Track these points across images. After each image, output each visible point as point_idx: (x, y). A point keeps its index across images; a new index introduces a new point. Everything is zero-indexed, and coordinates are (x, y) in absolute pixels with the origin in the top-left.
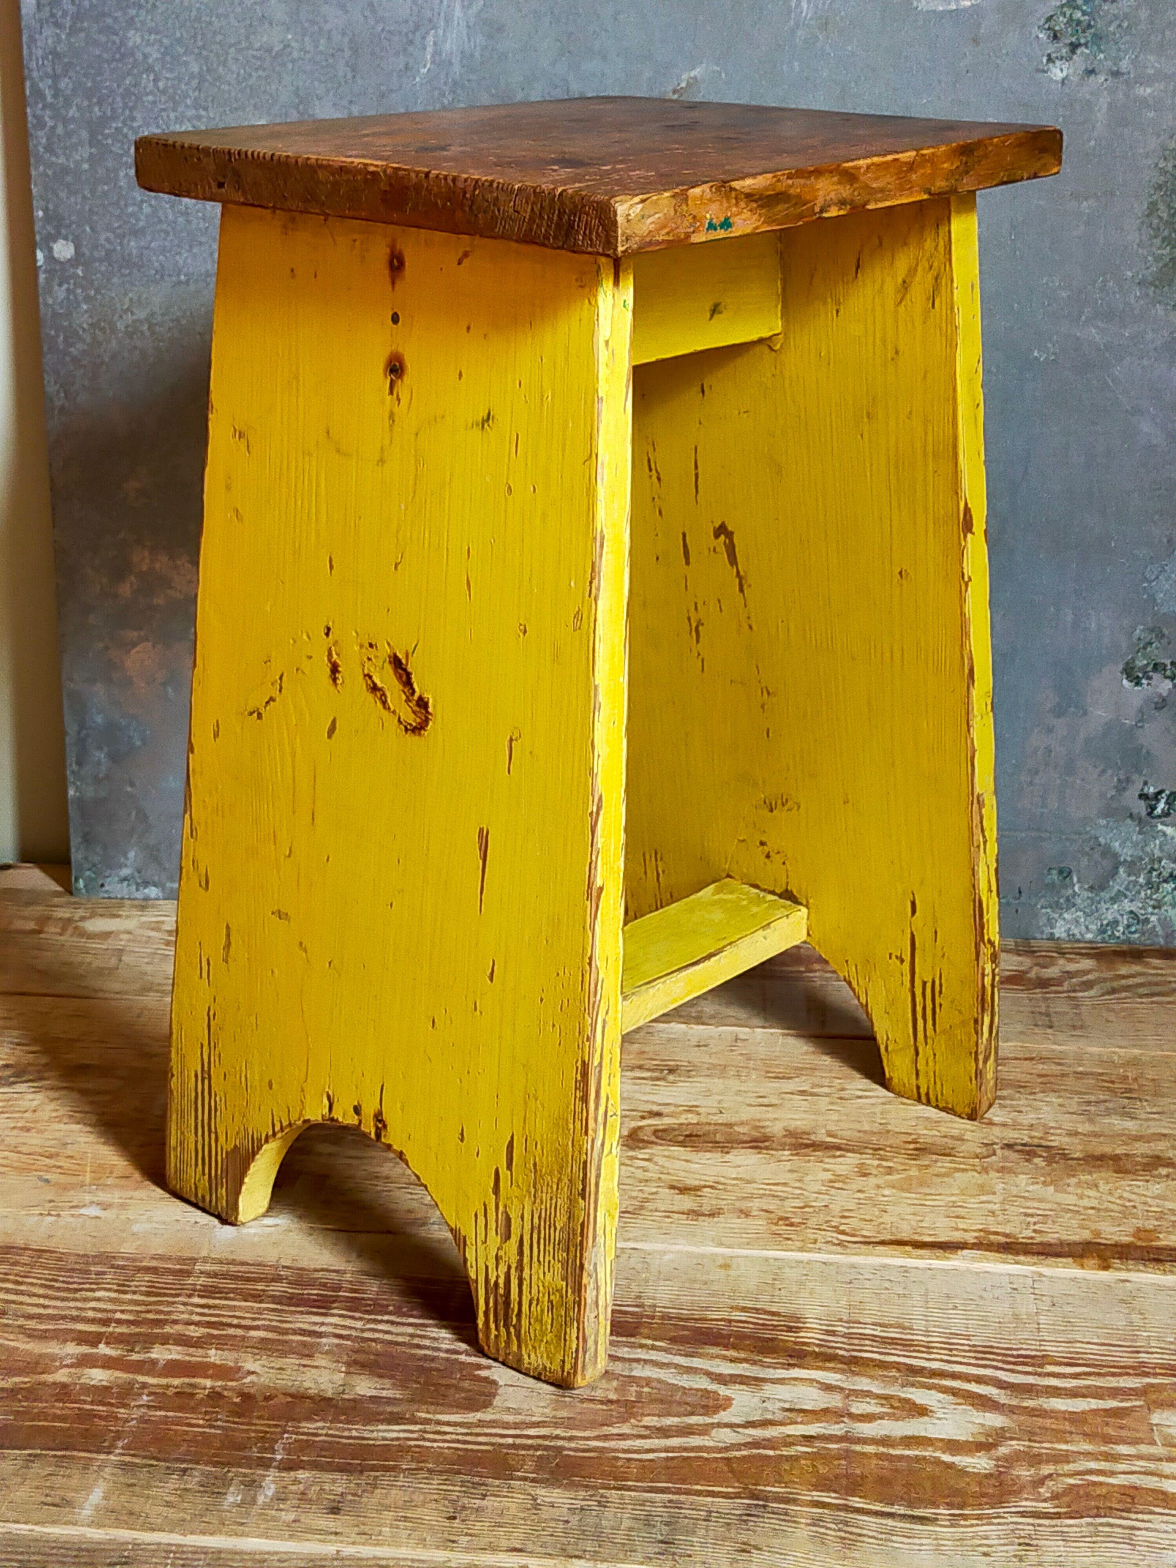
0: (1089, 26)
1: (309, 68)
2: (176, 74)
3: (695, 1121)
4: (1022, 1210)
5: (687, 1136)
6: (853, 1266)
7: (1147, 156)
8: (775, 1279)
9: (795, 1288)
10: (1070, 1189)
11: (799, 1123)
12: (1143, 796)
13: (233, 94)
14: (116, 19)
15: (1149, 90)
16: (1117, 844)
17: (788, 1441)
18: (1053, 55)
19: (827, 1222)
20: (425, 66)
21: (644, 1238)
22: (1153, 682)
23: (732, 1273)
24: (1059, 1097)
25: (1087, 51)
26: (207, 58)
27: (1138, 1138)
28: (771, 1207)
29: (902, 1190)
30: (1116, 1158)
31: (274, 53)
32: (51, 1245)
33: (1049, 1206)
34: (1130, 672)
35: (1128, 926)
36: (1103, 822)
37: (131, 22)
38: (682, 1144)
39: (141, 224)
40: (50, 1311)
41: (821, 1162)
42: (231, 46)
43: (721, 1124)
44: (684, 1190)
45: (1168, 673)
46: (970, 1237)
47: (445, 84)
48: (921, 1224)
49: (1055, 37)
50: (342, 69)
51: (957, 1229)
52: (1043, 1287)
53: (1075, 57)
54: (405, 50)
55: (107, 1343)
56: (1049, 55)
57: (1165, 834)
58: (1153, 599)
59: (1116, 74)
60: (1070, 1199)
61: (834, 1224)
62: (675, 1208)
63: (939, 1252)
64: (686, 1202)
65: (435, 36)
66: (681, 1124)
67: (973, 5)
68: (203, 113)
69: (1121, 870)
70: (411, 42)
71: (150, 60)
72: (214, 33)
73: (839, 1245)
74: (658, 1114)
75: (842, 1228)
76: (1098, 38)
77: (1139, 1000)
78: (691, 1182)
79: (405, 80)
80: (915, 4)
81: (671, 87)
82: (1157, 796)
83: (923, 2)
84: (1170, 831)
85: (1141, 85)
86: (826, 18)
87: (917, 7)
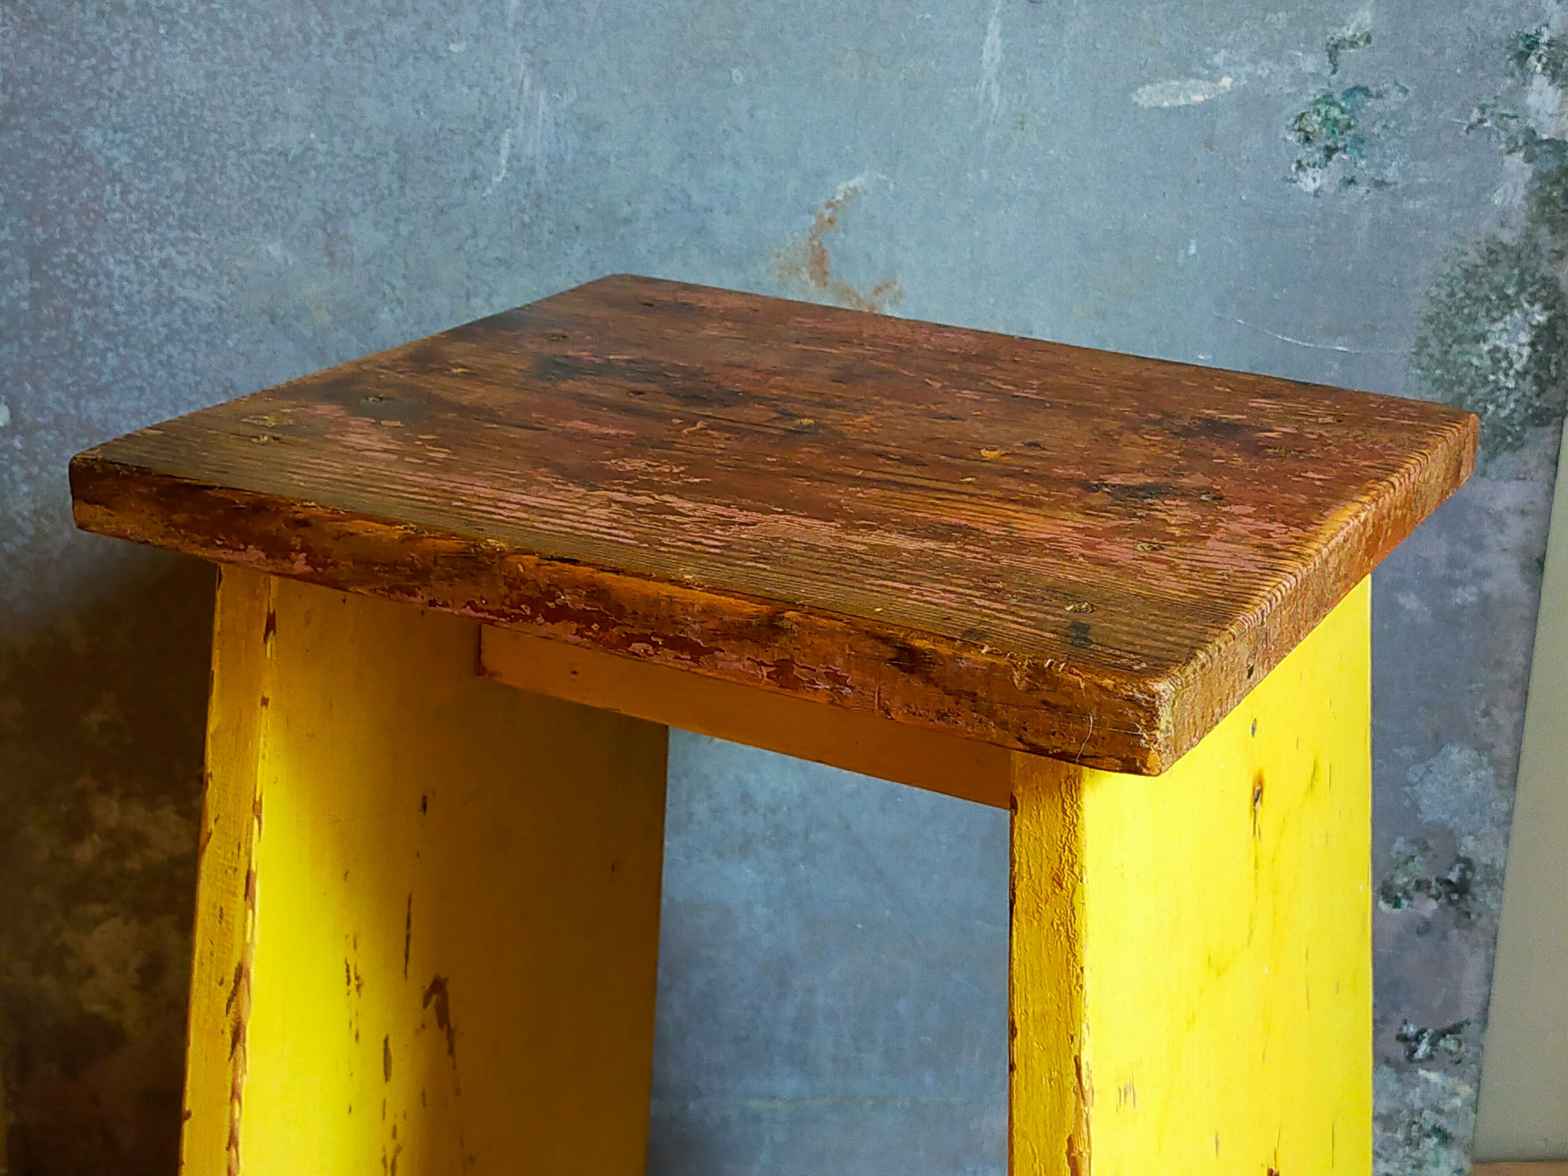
0: (1349, 127)
1: (340, 176)
2: (153, 184)
7: (1416, 282)
12: (1403, 1038)
13: (234, 210)
14: (67, 112)
15: (1419, 204)
18: (1304, 162)
20: (498, 174)
22: (1415, 903)
25: (1345, 157)
26: (197, 164)
34: (1386, 892)
37: (88, 117)
39: (105, 379)
42: (231, 147)
45: (1433, 891)
47: (526, 196)
49: (1307, 139)
50: (384, 176)
53: (1330, 163)
54: (472, 154)
56: (1299, 162)
57: (1427, 1081)
58: (1415, 806)
59: (1380, 184)
65: (513, 136)
67: (1206, 101)
68: (192, 235)
70: (480, 143)
71: (116, 166)
72: (207, 132)
76: (1359, 140)
79: (471, 192)
80: (1135, 99)
81: (823, 200)
82: (1418, 1039)
83: (1145, 97)
84: (1433, 1077)
85: (1409, 198)
86: (1023, 115)
87: (1136, 103)
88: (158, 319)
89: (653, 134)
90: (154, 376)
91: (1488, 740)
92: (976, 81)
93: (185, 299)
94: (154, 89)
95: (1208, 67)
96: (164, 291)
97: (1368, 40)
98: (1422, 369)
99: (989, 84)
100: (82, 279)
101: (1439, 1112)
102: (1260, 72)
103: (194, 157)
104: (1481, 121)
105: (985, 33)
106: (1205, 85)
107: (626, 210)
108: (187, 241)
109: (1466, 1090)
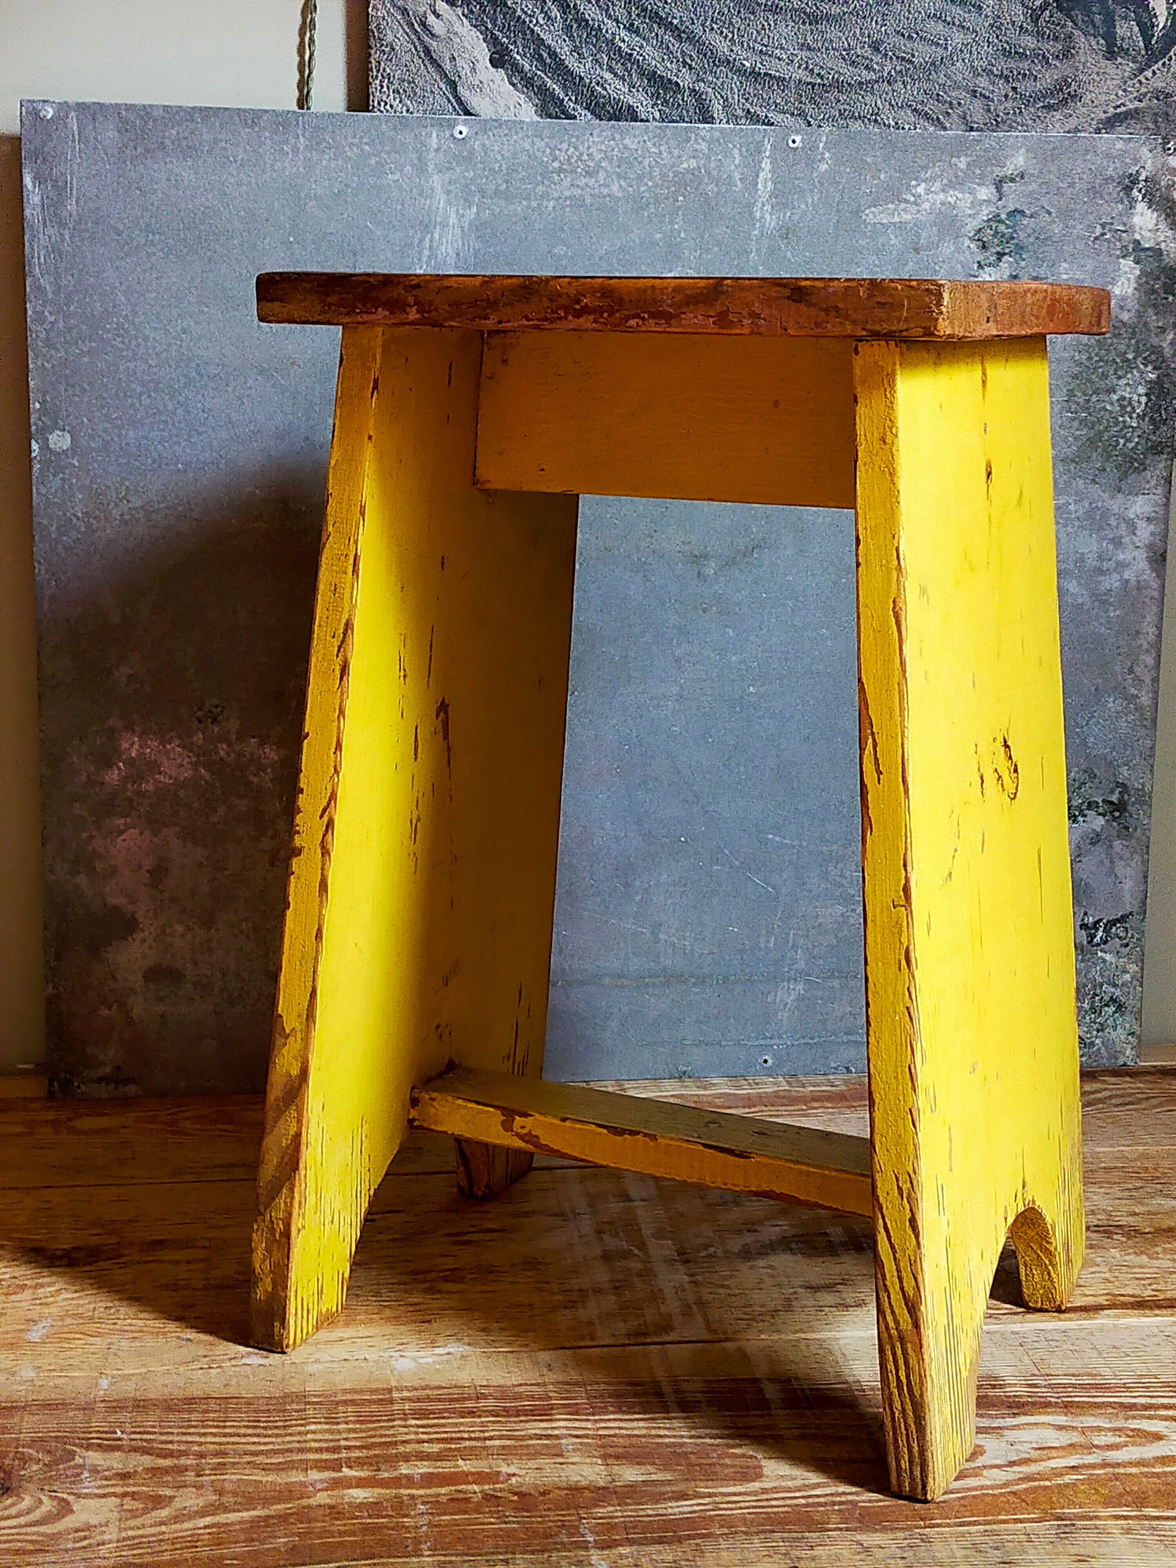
0: (1012, 238)
4: (1131, 1276)
7: (1064, 349)
10: (1160, 1256)
12: (1084, 926)
17: (1057, 1473)
18: (983, 262)
22: (1088, 819)
25: (1011, 259)
32: (232, 1391)
33: (1152, 1270)
39: (140, 415)
40: (271, 1447)
45: (1101, 810)
46: (1102, 1300)
49: (984, 247)
51: (1085, 1295)
53: (1000, 264)
54: (404, 252)
55: (350, 1467)
56: (979, 262)
57: (1104, 961)
58: (1084, 743)
62: (821, 1303)
63: (1084, 1315)
64: (826, 1298)
67: (913, 219)
70: (409, 245)
76: (1020, 248)
80: (864, 217)
82: (1096, 927)
83: (871, 216)
84: (1108, 957)
86: (787, 228)
87: (865, 220)
88: (179, 371)
91: (1133, 691)
92: (754, 204)
93: (199, 357)
95: (913, 195)
96: (184, 350)
97: (1022, 177)
99: (763, 205)
100: (126, 341)
102: (949, 199)
104: (1103, 234)
105: (760, 169)
106: (912, 208)
109: (1132, 968)
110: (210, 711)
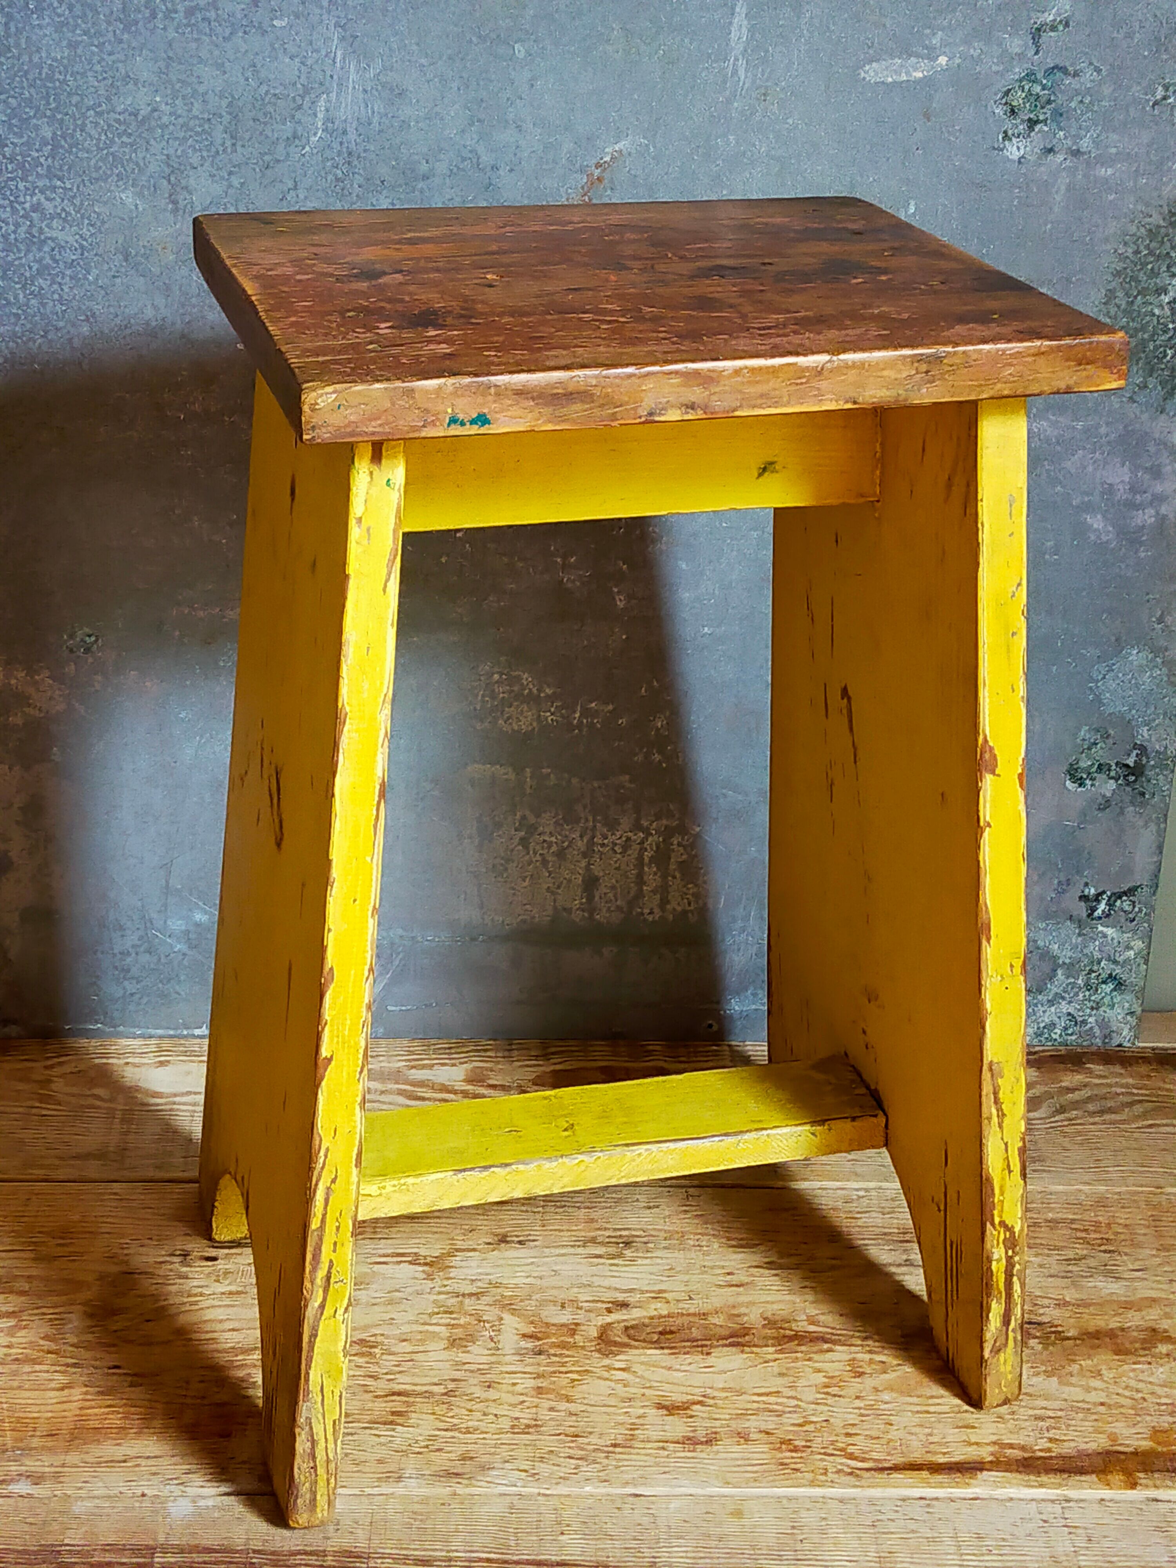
0: (1049, 102)
1: (182, 134)
2: (25, 139)
3: (665, 1313)
4: (1031, 1412)
5: (661, 1333)
6: (872, 1502)
7: (1107, 240)
8: (793, 1527)
9: (816, 1538)
10: (1073, 1380)
11: (775, 1307)
12: (1084, 898)
13: (93, 163)
15: (1110, 171)
16: (1056, 946)
18: (1010, 133)
19: (833, 1443)
20: (315, 134)
21: (644, 1480)
22: (1097, 783)
23: (744, 1521)
24: (1037, 1255)
25: (1046, 129)
26: (61, 122)
27: (1128, 1306)
28: (770, 1426)
29: (902, 1393)
30: (1111, 1334)
31: (140, 118)
33: (1057, 1404)
34: (1073, 773)
35: (1066, 1029)
36: (1042, 925)
38: (657, 1344)
41: (809, 1360)
42: (89, 108)
43: (694, 1315)
44: (671, 1409)
45: (1113, 774)
47: (339, 154)
48: (931, 1439)
49: (1013, 112)
50: (219, 135)
52: (1074, 1515)
53: (1032, 134)
54: (293, 117)
56: (1005, 132)
57: (1105, 936)
58: (1098, 700)
59: (1077, 153)
60: (1075, 1393)
61: (841, 1445)
62: (669, 1435)
63: (958, 1477)
64: (677, 1427)
65: (328, 101)
66: (652, 1318)
67: (925, 77)
68: (59, 183)
69: (1060, 972)
70: (300, 107)
72: (70, 94)
73: (851, 1474)
74: (624, 1305)
75: (850, 1449)
76: (1058, 114)
77: (1092, 1120)
78: (678, 1398)
79: (292, 149)
80: (863, 75)
81: (594, 161)
82: (1097, 898)
83: (872, 73)
84: (1110, 931)
85: (1102, 165)
86: (766, 88)
87: (864, 79)
88: (31, 256)
89: (446, 100)
90: (27, 305)
91: (1163, 643)
92: (725, 59)
93: (53, 239)
94: (25, 58)
95: (927, 47)
96: (35, 231)
97: (1067, 25)
98: (1110, 317)
99: (736, 59)
101: (1115, 962)
102: (972, 52)
103: (59, 116)
104: (1165, 98)
105: (733, 14)
106: (924, 63)
107: (424, 167)
108: (54, 188)
109: (1138, 944)
110: (82, 640)
